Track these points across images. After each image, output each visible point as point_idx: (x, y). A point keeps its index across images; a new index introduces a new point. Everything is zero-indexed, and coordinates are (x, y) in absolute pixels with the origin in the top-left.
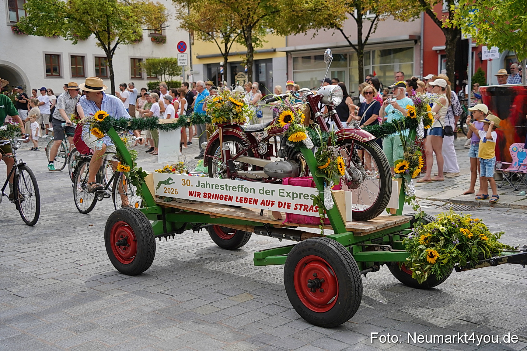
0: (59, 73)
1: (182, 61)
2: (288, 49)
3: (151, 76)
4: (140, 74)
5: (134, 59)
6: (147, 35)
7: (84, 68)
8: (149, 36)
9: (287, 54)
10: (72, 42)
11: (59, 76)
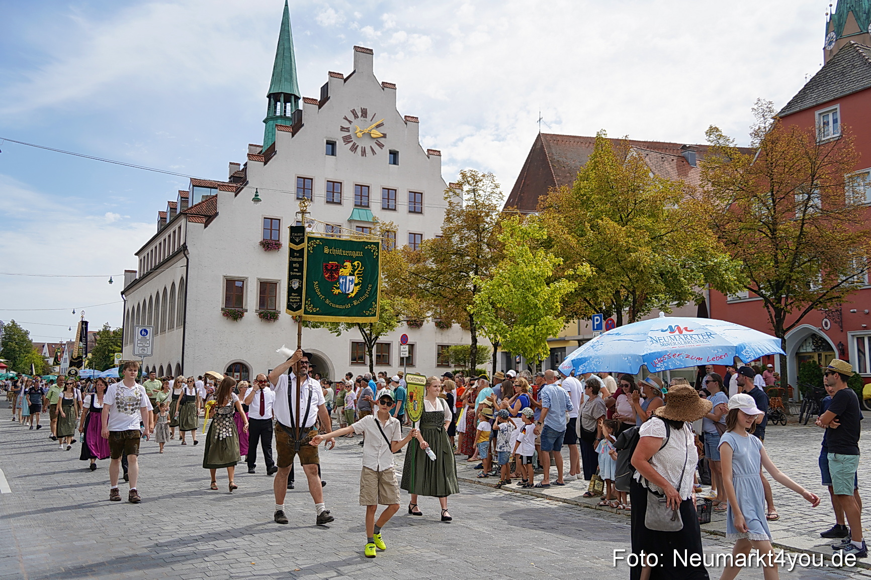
0: (365, 360)
1: (404, 353)
2: (581, 337)
3: (458, 363)
4: (447, 362)
5: (442, 346)
9: (579, 343)
11: (364, 363)
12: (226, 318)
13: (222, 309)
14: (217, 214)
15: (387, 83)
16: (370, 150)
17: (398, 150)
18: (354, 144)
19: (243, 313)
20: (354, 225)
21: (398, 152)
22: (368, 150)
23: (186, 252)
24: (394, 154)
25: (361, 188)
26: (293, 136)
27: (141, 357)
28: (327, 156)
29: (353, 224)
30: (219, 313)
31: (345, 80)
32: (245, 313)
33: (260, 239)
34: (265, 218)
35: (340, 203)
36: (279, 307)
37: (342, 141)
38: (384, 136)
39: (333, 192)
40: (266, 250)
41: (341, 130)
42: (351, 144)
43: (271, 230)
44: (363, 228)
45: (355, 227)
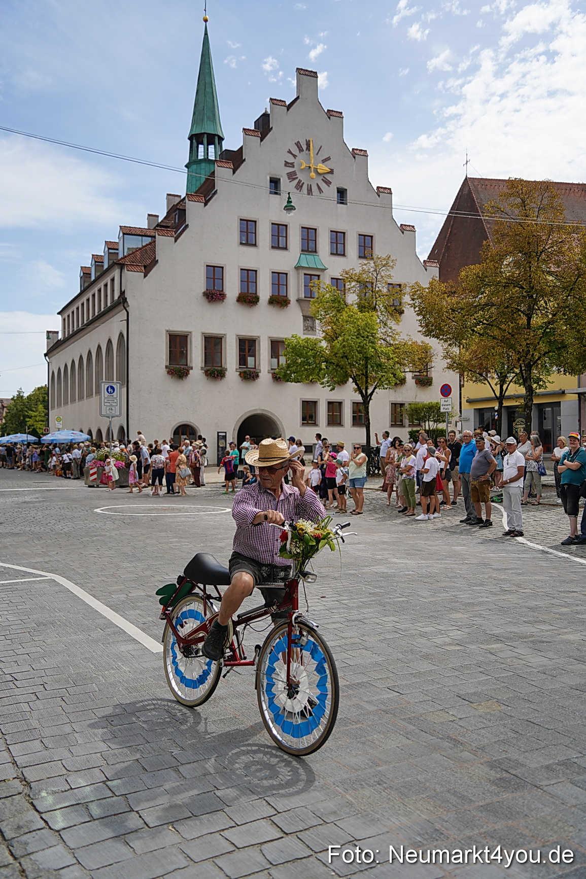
0: (315, 421)
1: (446, 407)
2: (581, 390)
3: (413, 422)
4: (401, 421)
5: (395, 404)
6: (411, 378)
7: (340, 415)
8: (413, 378)
9: (579, 397)
10: (330, 388)
11: (315, 424)
12: (170, 376)
13: (166, 367)
14: (155, 262)
15: (332, 111)
16: (317, 187)
17: (346, 188)
18: (299, 182)
19: (188, 371)
20: (302, 272)
21: (346, 190)
22: (314, 188)
23: (125, 305)
24: (342, 193)
25: (308, 232)
26: (234, 173)
27: (109, 417)
28: (271, 195)
29: (300, 271)
30: (163, 371)
31: (289, 107)
32: (191, 371)
33: (203, 289)
34: (207, 266)
35: (286, 248)
36: (226, 363)
37: (287, 178)
38: (331, 172)
39: (278, 236)
40: (209, 302)
41: (285, 165)
42: (296, 181)
43: (214, 279)
44: (311, 275)
45: (303, 275)
